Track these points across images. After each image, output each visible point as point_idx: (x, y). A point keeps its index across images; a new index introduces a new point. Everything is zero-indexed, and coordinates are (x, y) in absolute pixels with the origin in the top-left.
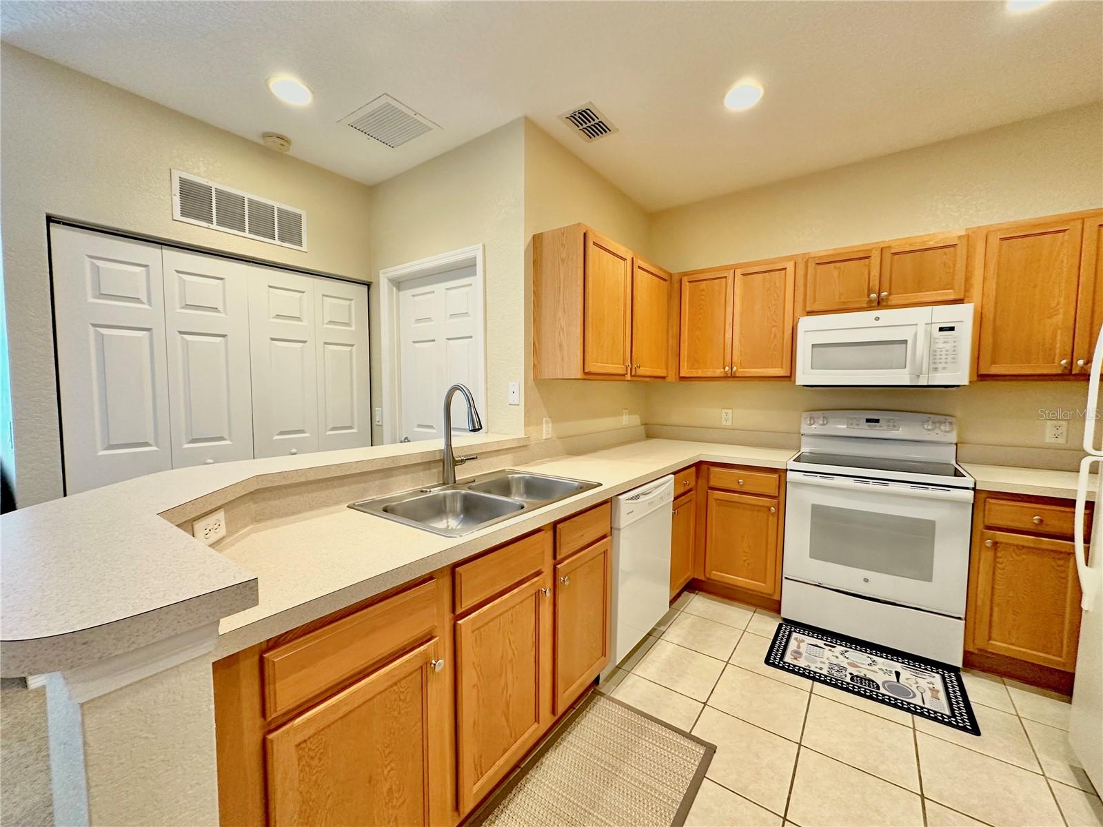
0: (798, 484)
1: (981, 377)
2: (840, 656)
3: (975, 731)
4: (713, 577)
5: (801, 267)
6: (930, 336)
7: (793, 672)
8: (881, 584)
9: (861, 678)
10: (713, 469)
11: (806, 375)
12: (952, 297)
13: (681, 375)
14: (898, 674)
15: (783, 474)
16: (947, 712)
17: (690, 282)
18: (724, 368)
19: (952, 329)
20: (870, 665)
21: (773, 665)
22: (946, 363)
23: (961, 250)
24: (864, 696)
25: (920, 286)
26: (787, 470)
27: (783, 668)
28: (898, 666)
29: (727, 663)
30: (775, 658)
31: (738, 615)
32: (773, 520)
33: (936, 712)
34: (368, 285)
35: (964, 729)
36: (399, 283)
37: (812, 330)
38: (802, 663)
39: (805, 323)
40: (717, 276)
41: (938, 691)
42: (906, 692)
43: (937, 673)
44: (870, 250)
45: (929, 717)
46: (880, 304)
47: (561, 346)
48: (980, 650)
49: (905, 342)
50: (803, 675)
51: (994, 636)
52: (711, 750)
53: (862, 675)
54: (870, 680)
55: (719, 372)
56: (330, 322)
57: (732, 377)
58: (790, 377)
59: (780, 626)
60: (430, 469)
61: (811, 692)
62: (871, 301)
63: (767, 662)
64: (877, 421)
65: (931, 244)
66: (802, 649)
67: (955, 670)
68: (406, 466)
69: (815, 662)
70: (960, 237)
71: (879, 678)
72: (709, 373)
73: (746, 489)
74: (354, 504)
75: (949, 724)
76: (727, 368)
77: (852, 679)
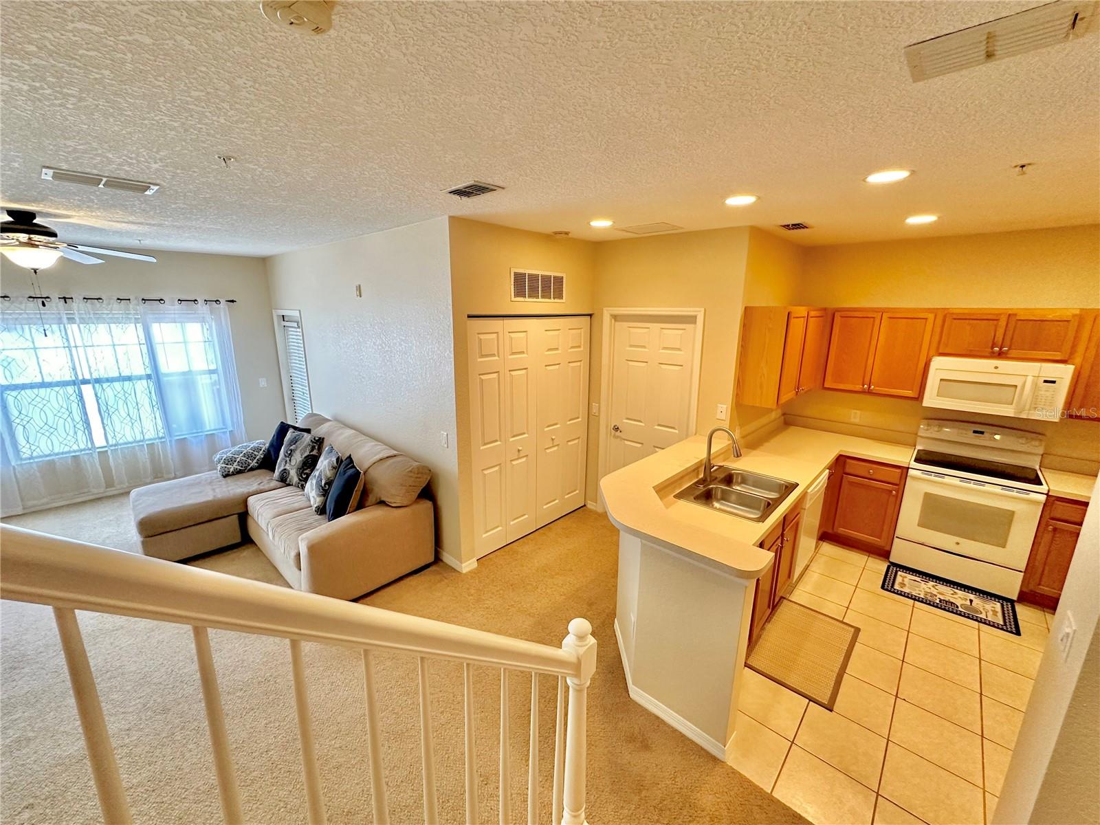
0: (914, 478)
2: (932, 588)
3: (1018, 633)
4: (839, 532)
5: (939, 321)
6: (1036, 385)
7: (901, 595)
8: (968, 547)
9: (947, 602)
10: (848, 461)
11: (931, 399)
12: (1058, 358)
13: (825, 386)
14: (971, 601)
15: (905, 471)
16: (1002, 623)
17: (841, 317)
18: (863, 386)
19: (1054, 382)
20: (952, 594)
21: (887, 590)
22: (1045, 405)
23: (1073, 325)
24: (948, 611)
25: (1035, 346)
26: (908, 468)
27: (894, 592)
28: (972, 596)
29: (856, 586)
30: (887, 584)
31: (857, 559)
32: (892, 499)
33: (994, 623)
34: (591, 316)
35: (1011, 632)
36: (615, 317)
37: (942, 367)
38: (906, 590)
39: (938, 363)
40: (867, 316)
41: (997, 612)
42: (977, 611)
43: (999, 602)
44: (1000, 314)
45: (989, 625)
46: (1001, 355)
47: (761, 387)
48: (1031, 591)
49: (1016, 386)
50: (908, 597)
51: (1043, 583)
52: (857, 630)
53: (947, 599)
54: (952, 603)
55: (858, 387)
56: (572, 347)
57: (869, 392)
58: (919, 397)
59: (888, 568)
61: (913, 606)
62: (993, 353)
63: (883, 587)
64: (982, 433)
65: (1051, 317)
66: (905, 581)
67: (1012, 602)
69: (915, 590)
70: (1074, 316)
71: (958, 603)
72: (850, 387)
73: (874, 477)
74: (674, 496)
75: (1002, 629)
76: (866, 386)
77: (940, 601)
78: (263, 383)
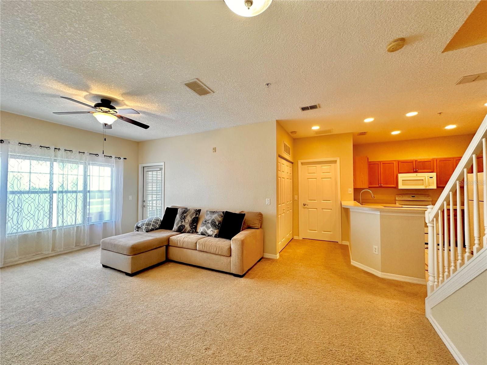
1: (437, 187)
5: (397, 164)
6: (428, 178)
11: (401, 187)
12: (431, 171)
18: (379, 185)
19: (432, 178)
22: (432, 184)
23: (432, 162)
25: (424, 169)
34: (293, 163)
36: (302, 163)
37: (401, 177)
39: (400, 176)
40: (376, 164)
44: (413, 161)
46: (416, 172)
49: (423, 180)
55: (377, 186)
57: (381, 187)
58: (397, 187)
62: (414, 171)
64: (414, 197)
65: (426, 161)
70: (431, 160)
72: (375, 186)
78: (130, 198)
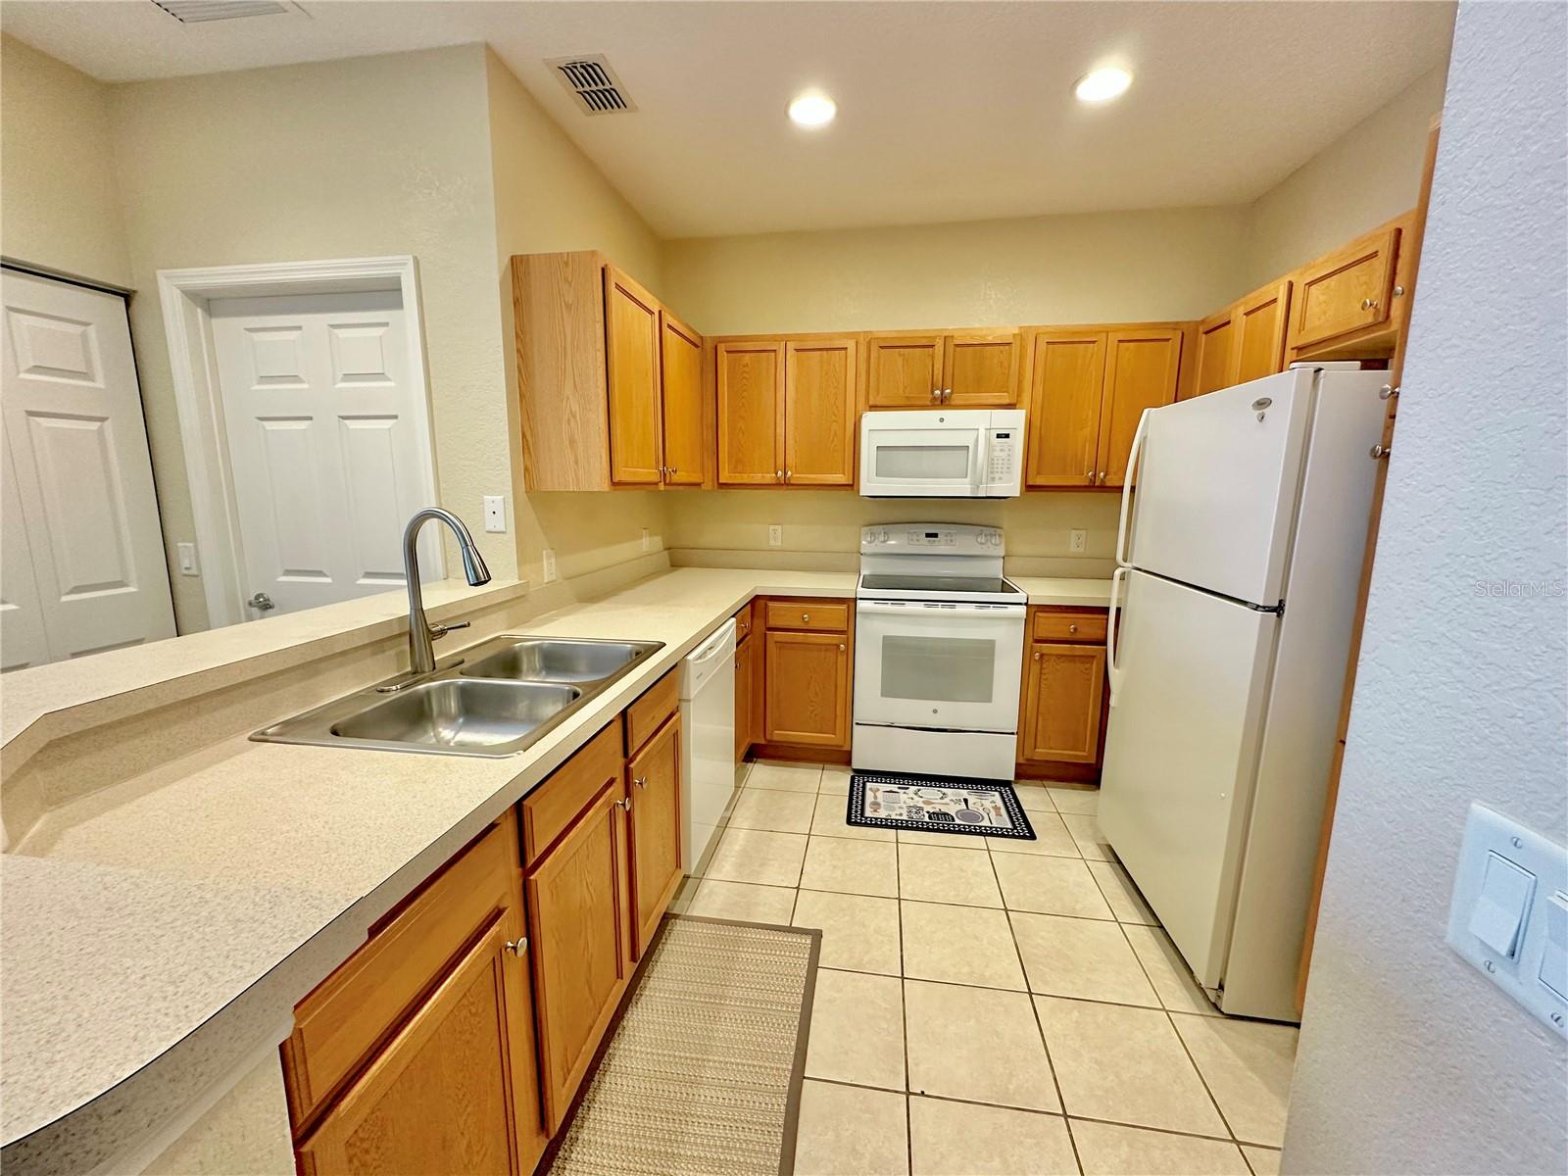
0: (868, 614)
1: (1029, 487)
2: (915, 797)
3: (1033, 837)
4: (775, 738)
5: (862, 353)
6: (988, 440)
7: (876, 825)
8: (948, 712)
9: (937, 814)
10: (771, 604)
11: (871, 484)
12: (1007, 401)
13: (721, 481)
14: (966, 801)
15: (852, 604)
16: (1010, 826)
17: (728, 352)
18: (776, 474)
19: (1007, 436)
20: (942, 798)
21: (856, 824)
22: (1002, 473)
23: (1016, 350)
24: (943, 831)
25: (979, 386)
26: (856, 599)
27: (866, 825)
28: (964, 793)
29: (809, 835)
30: (856, 816)
31: (805, 777)
32: (841, 659)
33: (1002, 829)
34: (127, 297)
35: (1024, 837)
36: (209, 303)
37: (880, 428)
38: (882, 814)
39: (871, 420)
40: (763, 349)
41: (1000, 808)
42: (977, 817)
43: (996, 791)
44: (934, 338)
45: (997, 835)
46: (943, 403)
47: (572, 442)
48: (1028, 760)
49: (967, 448)
50: (886, 826)
51: (1038, 745)
52: (817, 936)
53: (937, 810)
54: (945, 814)
55: (769, 478)
56: (37, 369)
57: (785, 484)
58: (852, 486)
59: (853, 778)
60: (383, 651)
61: (897, 842)
62: (935, 398)
63: (849, 822)
64: (935, 535)
65: (990, 339)
66: (881, 799)
67: (1007, 784)
68: (343, 653)
69: (894, 809)
70: (1014, 335)
71: (952, 810)
72: (758, 478)
73: (814, 625)
74: (263, 734)
75: (1014, 836)
76: (780, 473)
77: (930, 818)
